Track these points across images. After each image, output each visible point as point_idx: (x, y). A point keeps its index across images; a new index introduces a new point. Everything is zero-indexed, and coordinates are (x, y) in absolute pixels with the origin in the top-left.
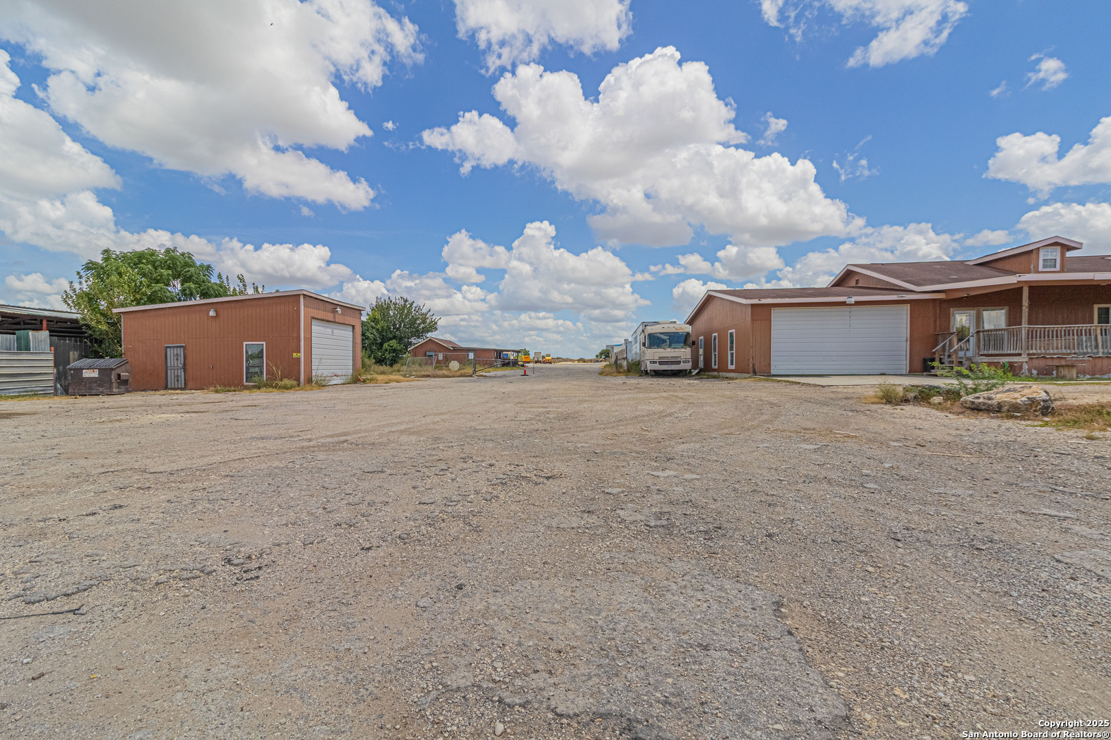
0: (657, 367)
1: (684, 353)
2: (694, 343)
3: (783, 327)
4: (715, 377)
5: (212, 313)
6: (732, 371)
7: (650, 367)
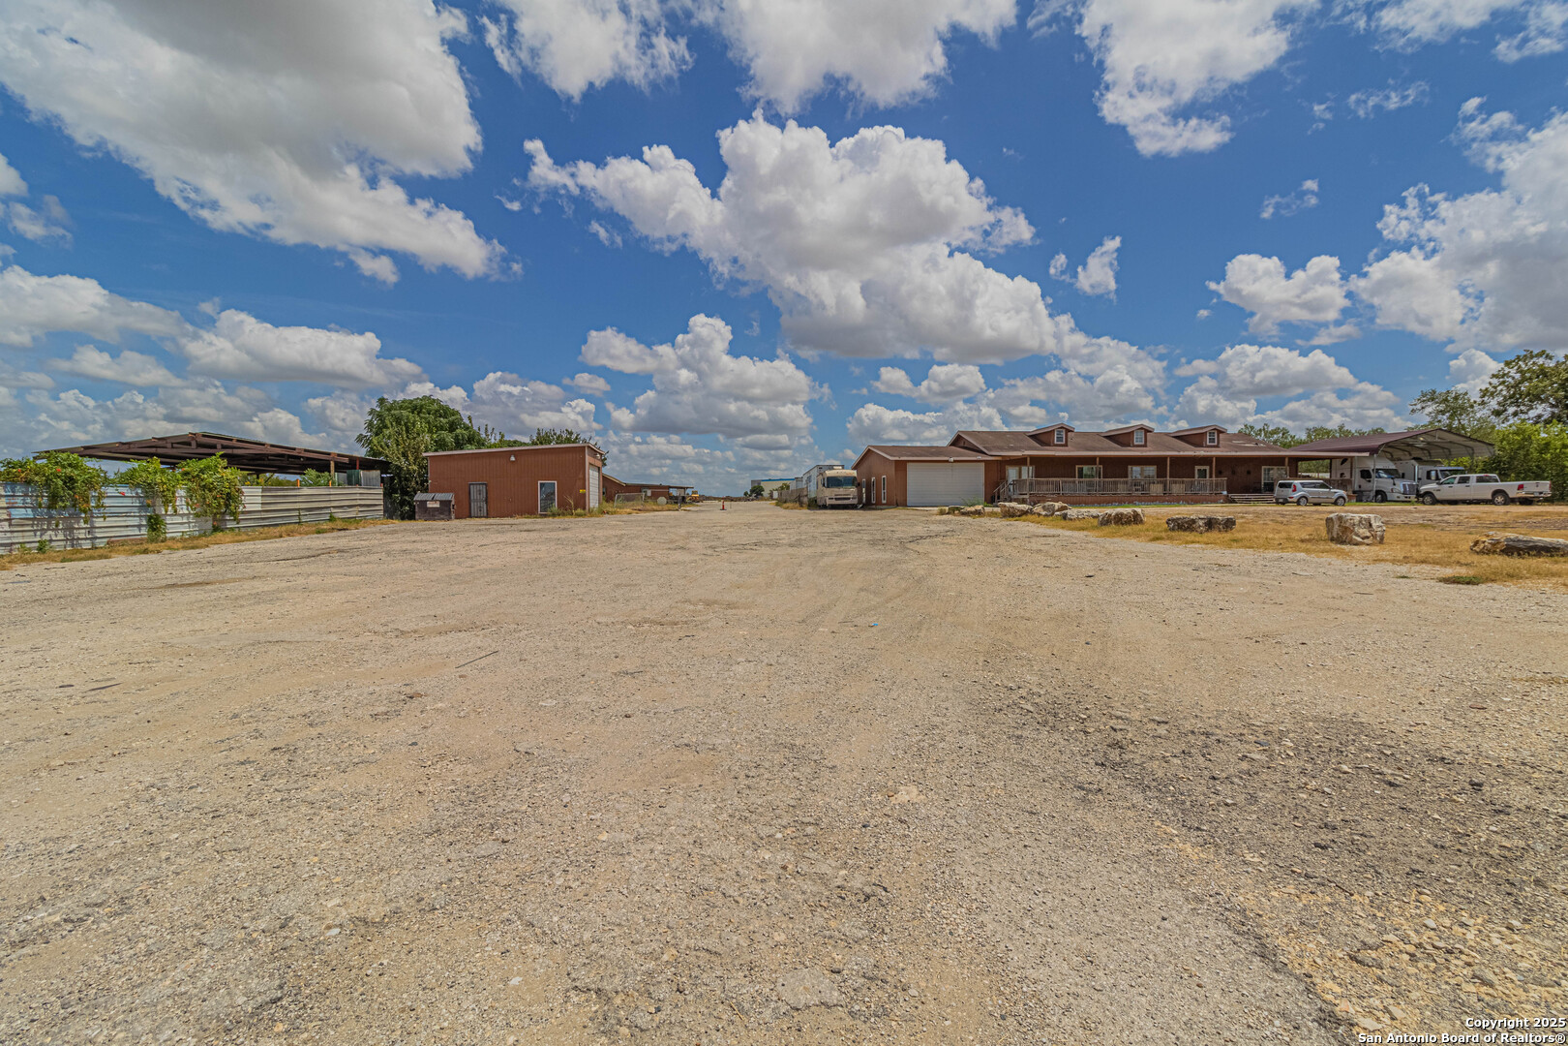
0: (834, 502)
1: (853, 490)
2: (859, 484)
3: (915, 477)
4: (874, 509)
5: (513, 459)
6: (884, 504)
7: (829, 502)
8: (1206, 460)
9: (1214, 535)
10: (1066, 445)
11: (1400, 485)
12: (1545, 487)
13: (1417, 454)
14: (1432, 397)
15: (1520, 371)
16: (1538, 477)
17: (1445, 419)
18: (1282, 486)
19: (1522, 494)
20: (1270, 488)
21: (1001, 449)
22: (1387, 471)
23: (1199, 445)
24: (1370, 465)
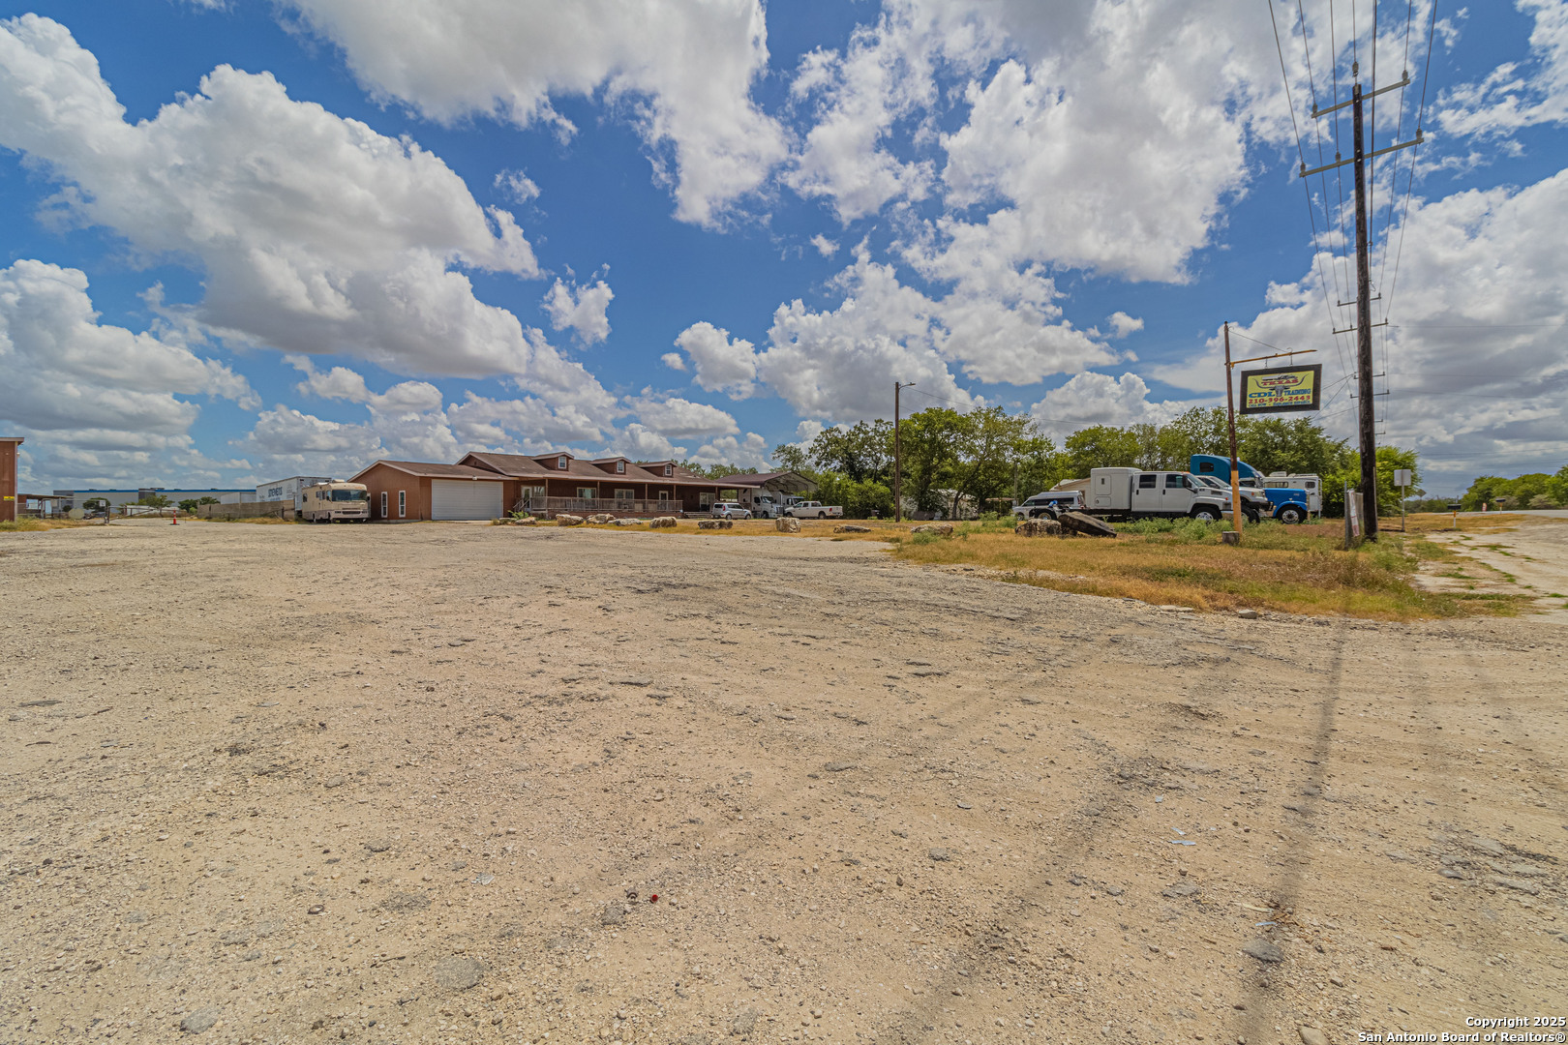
1: (361, 504)
2: (368, 499)
3: (440, 493)
6: (401, 518)
8: (669, 487)
9: (723, 530)
10: (567, 470)
11: (776, 507)
12: (839, 509)
13: (782, 488)
14: (782, 449)
15: (827, 439)
16: (837, 504)
17: (789, 464)
18: (717, 506)
19: (831, 514)
20: (706, 508)
21: (516, 470)
22: (769, 498)
23: (660, 475)
24: (760, 494)
